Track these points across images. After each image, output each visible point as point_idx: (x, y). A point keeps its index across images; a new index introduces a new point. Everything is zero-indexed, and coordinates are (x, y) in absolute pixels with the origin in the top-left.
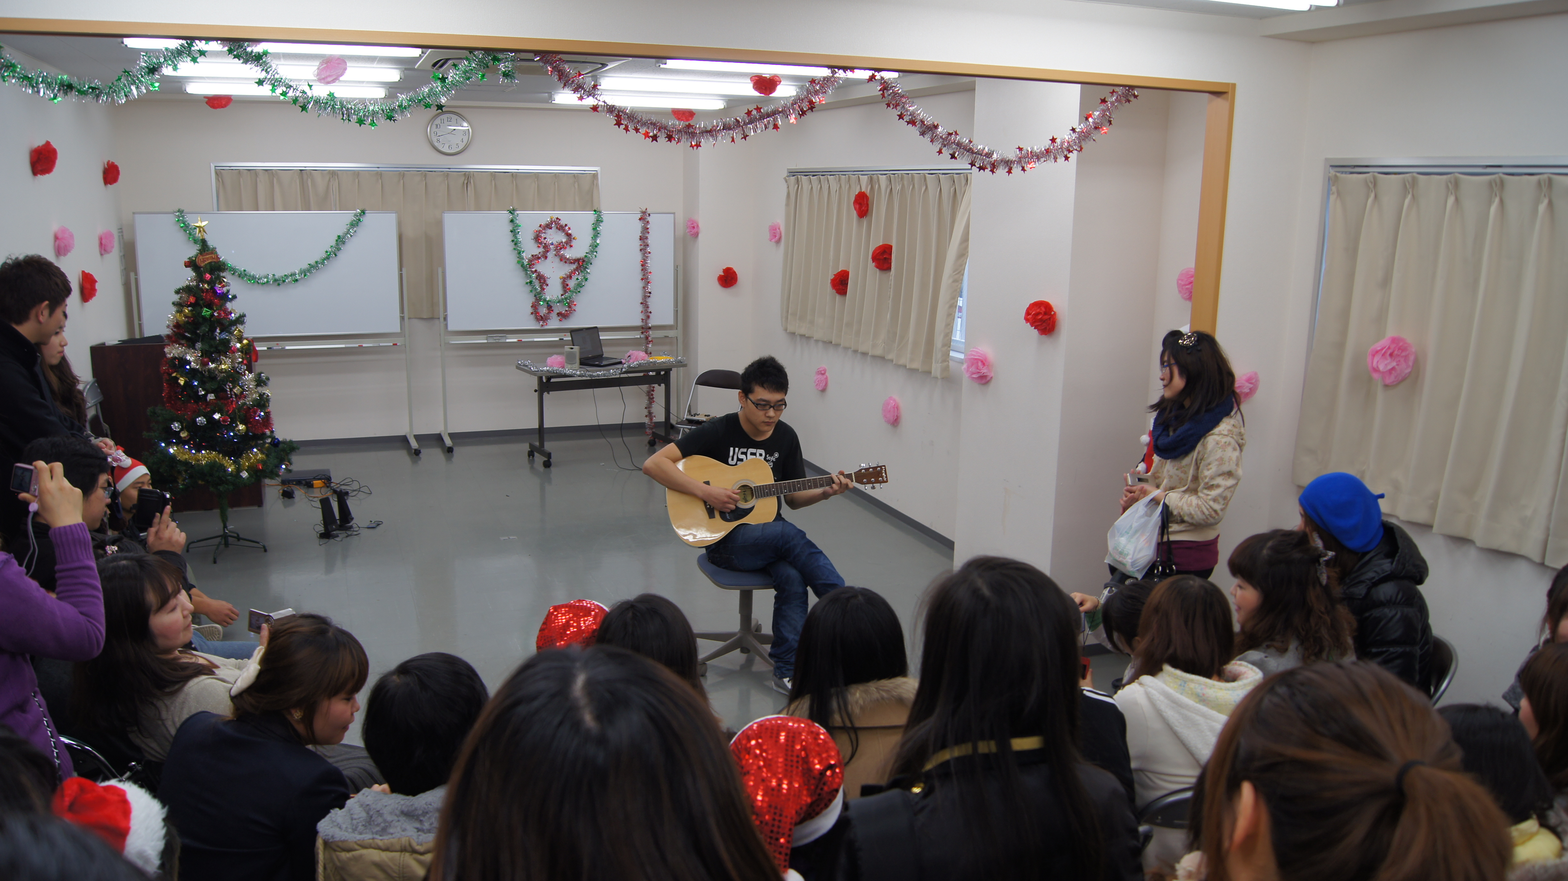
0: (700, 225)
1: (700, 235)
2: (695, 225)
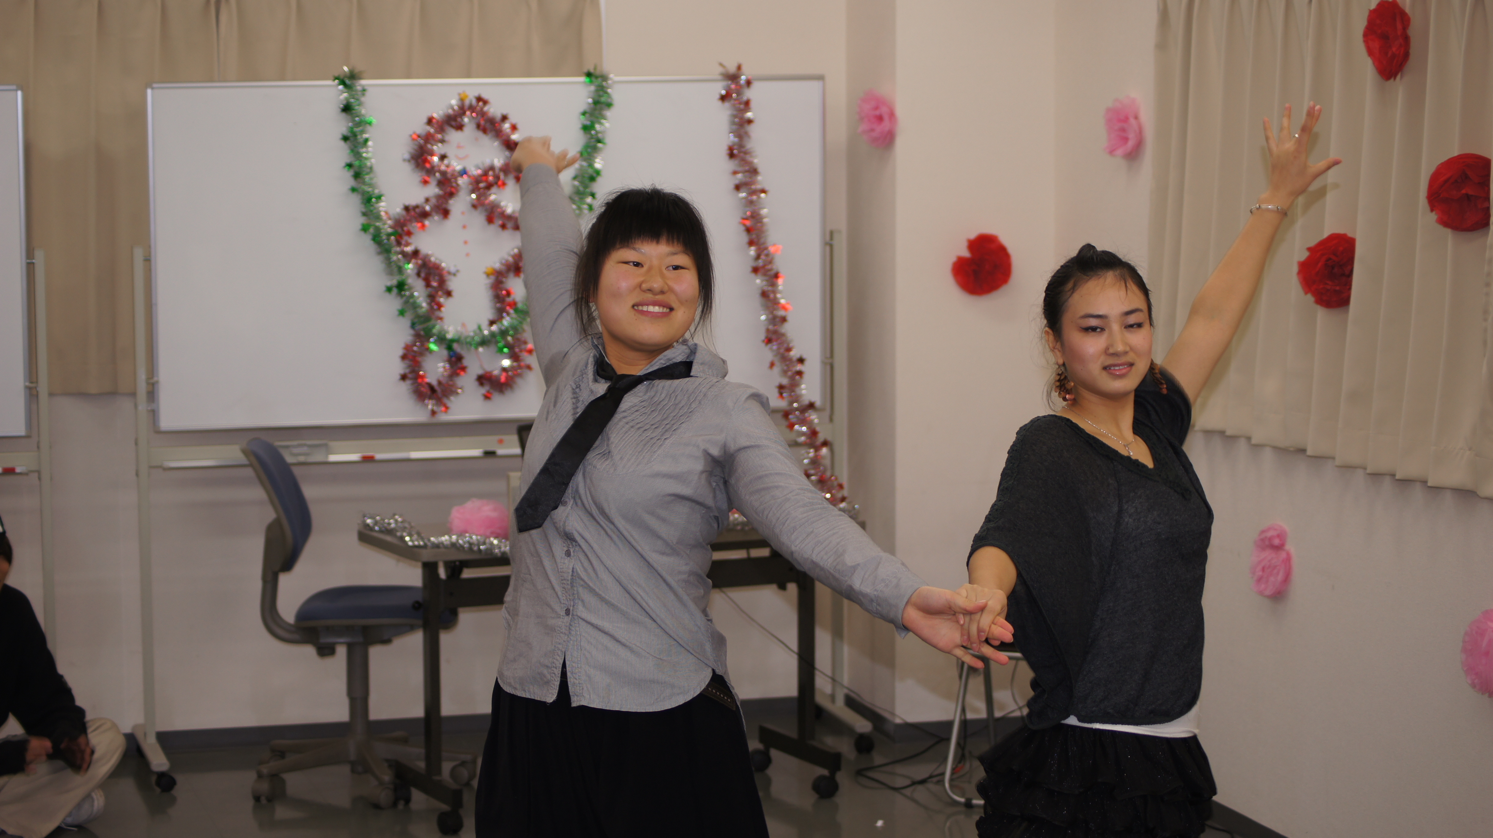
0: (900, 112)
1: (900, 142)
2: (884, 110)
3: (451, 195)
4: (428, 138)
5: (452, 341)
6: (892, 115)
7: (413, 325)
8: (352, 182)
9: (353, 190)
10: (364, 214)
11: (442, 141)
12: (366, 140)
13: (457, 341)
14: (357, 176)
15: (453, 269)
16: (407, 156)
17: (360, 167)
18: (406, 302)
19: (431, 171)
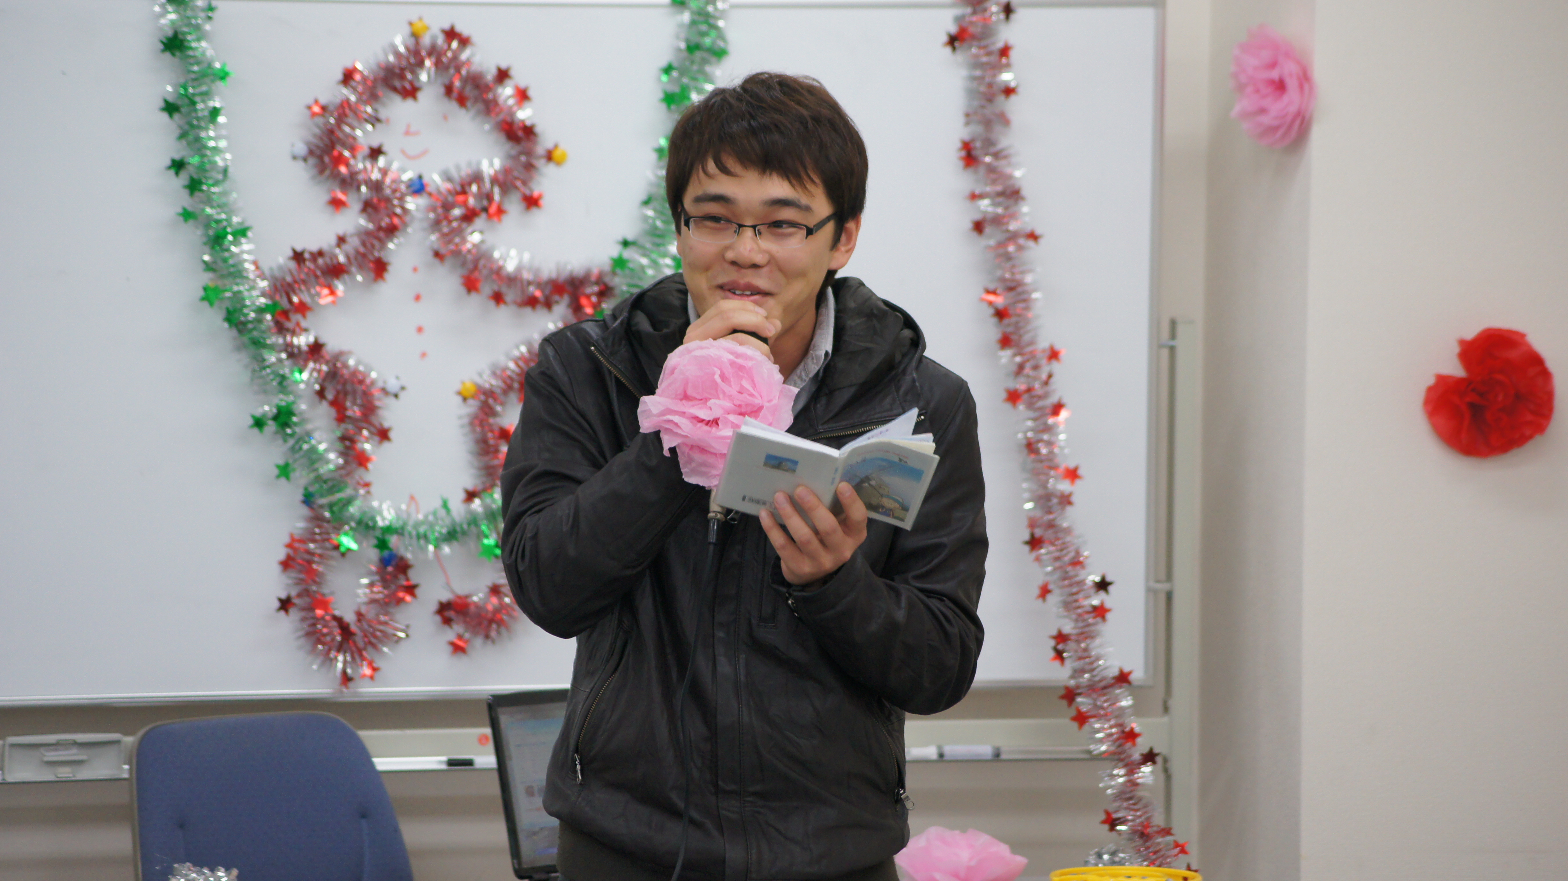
0: (1320, 73)
1: (1318, 135)
2: (1288, 69)
3: (392, 230)
4: (344, 111)
5: (388, 530)
6: (1305, 78)
7: (308, 500)
8: (184, 200)
9: (187, 215)
10: (208, 267)
11: (375, 120)
12: (215, 112)
13: (399, 532)
14: (194, 186)
15: (393, 385)
16: (301, 149)
17: (201, 168)
18: (293, 450)
19: (350, 182)
